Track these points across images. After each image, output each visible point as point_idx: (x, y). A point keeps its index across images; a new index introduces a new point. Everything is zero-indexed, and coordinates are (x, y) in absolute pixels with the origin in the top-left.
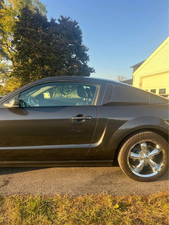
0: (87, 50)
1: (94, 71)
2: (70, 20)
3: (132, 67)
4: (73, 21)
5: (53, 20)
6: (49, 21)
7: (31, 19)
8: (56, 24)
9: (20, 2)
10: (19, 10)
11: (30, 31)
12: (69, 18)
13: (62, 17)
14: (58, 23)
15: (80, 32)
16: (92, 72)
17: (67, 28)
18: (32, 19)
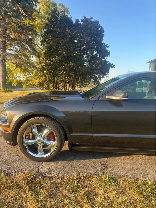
0: (108, 47)
1: (113, 67)
2: (92, 20)
3: (148, 63)
4: (95, 20)
5: (77, 21)
6: (74, 21)
7: (58, 21)
8: (80, 24)
9: (47, 6)
10: (46, 13)
11: (58, 31)
12: (92, 18)
13: (85, 17)
14: (82, 23)
15: (102, 31)
16: (112, 67)
17: (91, 28)
18: (60, 21)
